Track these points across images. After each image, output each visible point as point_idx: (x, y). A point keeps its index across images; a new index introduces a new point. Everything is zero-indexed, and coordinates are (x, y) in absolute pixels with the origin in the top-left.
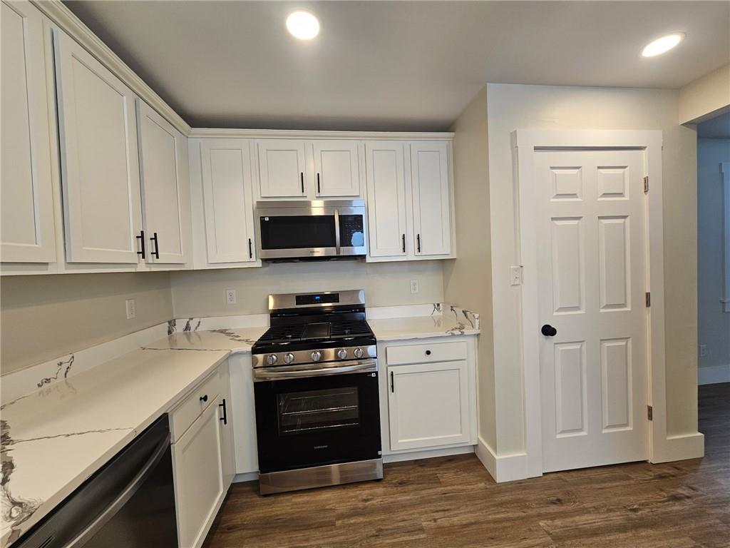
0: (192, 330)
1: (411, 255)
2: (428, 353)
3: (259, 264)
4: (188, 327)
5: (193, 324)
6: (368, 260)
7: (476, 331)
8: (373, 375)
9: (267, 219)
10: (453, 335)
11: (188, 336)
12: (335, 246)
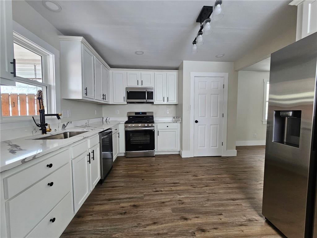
0: (108, 120)
1: (166, 103)
2: (168, 127)
3: (126, 103)
4: (106, 120)
5: (108, 119)
6: (154, 103)
7: (180, 122)
8: (153, 131)
9: (129, 92)
10: (174, 123)
11: (106, 122)
12: (146, 99)
